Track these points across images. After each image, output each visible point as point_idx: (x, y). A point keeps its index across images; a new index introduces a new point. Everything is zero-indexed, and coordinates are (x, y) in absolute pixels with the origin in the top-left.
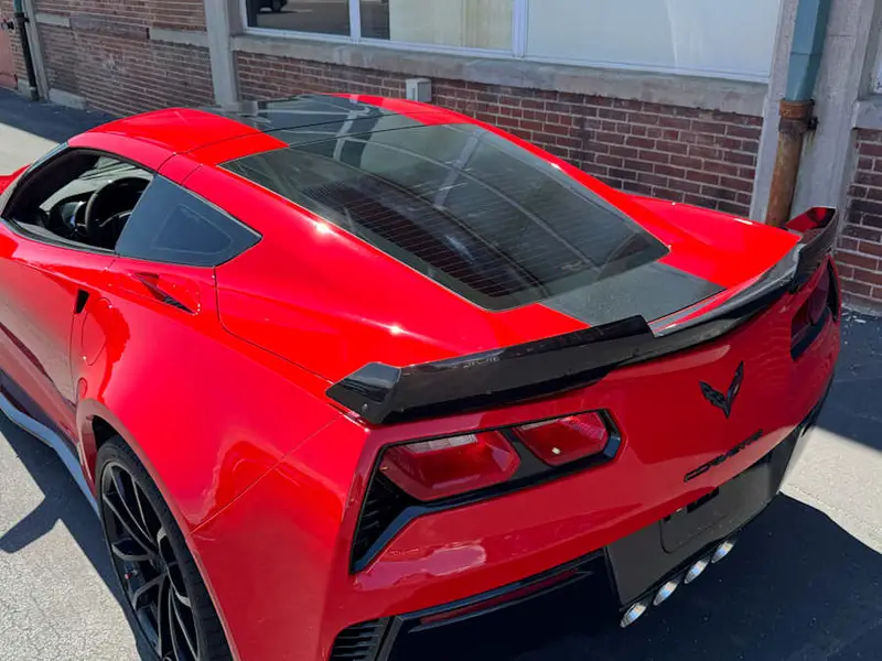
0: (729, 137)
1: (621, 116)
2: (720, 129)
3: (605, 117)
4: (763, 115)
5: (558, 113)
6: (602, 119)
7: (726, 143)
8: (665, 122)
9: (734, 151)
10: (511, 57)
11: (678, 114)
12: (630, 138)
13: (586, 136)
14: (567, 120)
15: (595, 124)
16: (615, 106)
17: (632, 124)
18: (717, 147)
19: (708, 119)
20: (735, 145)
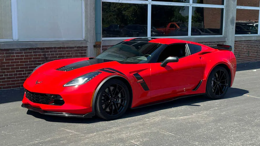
0: (81, 52)
1: (56, 51)
2: (79, 50)
3: (51, 52)
4: (88, 46)
5: (37, 54)
6: (50, 53)
7: (80, 53)
8: (67, 51)
9: (82, 54)
10: (13, 41)
11: (70, 49)
12: (59, 56)
13: (46, 58)
14: (40, 55)
15: (49, 55)
16: (54, 49)
17: (59, 53)
18: (79, 54)
19: (76, 49)
20: (82, 53)
